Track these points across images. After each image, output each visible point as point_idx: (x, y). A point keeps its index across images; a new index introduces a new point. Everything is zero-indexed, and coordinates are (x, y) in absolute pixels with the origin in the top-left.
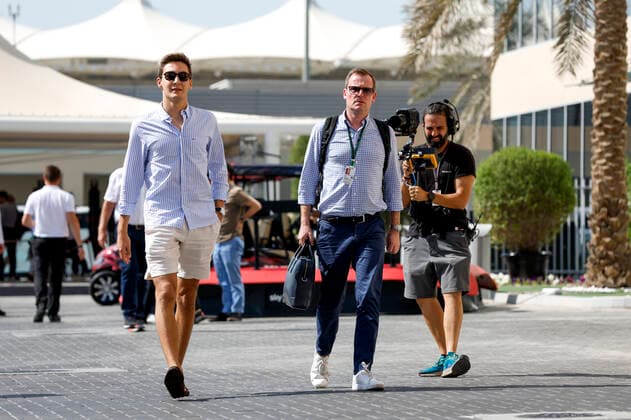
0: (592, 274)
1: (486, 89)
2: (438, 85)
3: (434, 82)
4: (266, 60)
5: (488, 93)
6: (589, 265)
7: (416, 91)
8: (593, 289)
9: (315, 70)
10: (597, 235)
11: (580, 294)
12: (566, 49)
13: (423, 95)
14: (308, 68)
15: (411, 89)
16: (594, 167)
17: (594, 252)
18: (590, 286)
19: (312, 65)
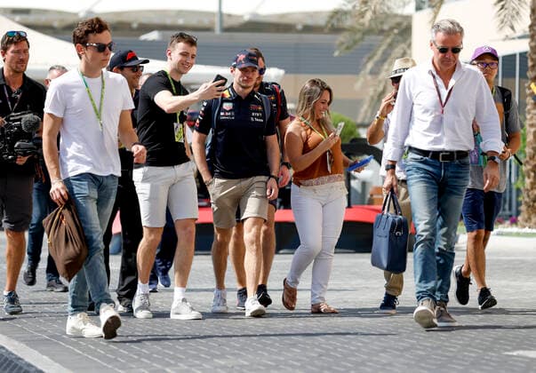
0: (526, 216)
1: (408, 42)
2: (362, 39)
3: (358, 36)
4: (180, 13)
5: (409, 46)
6: (523, 208)
7: (342, 43)
8: (527, 230)
9: (228, 23)
10: (531, 180)
11: (518, 234)
12: (506, 6)
13: (348, 48)
14: (221, 21)
15: (337, 42)
16: (528, 117)
17: (528, 196)
18: (524, 227)
19: (225, 19)
